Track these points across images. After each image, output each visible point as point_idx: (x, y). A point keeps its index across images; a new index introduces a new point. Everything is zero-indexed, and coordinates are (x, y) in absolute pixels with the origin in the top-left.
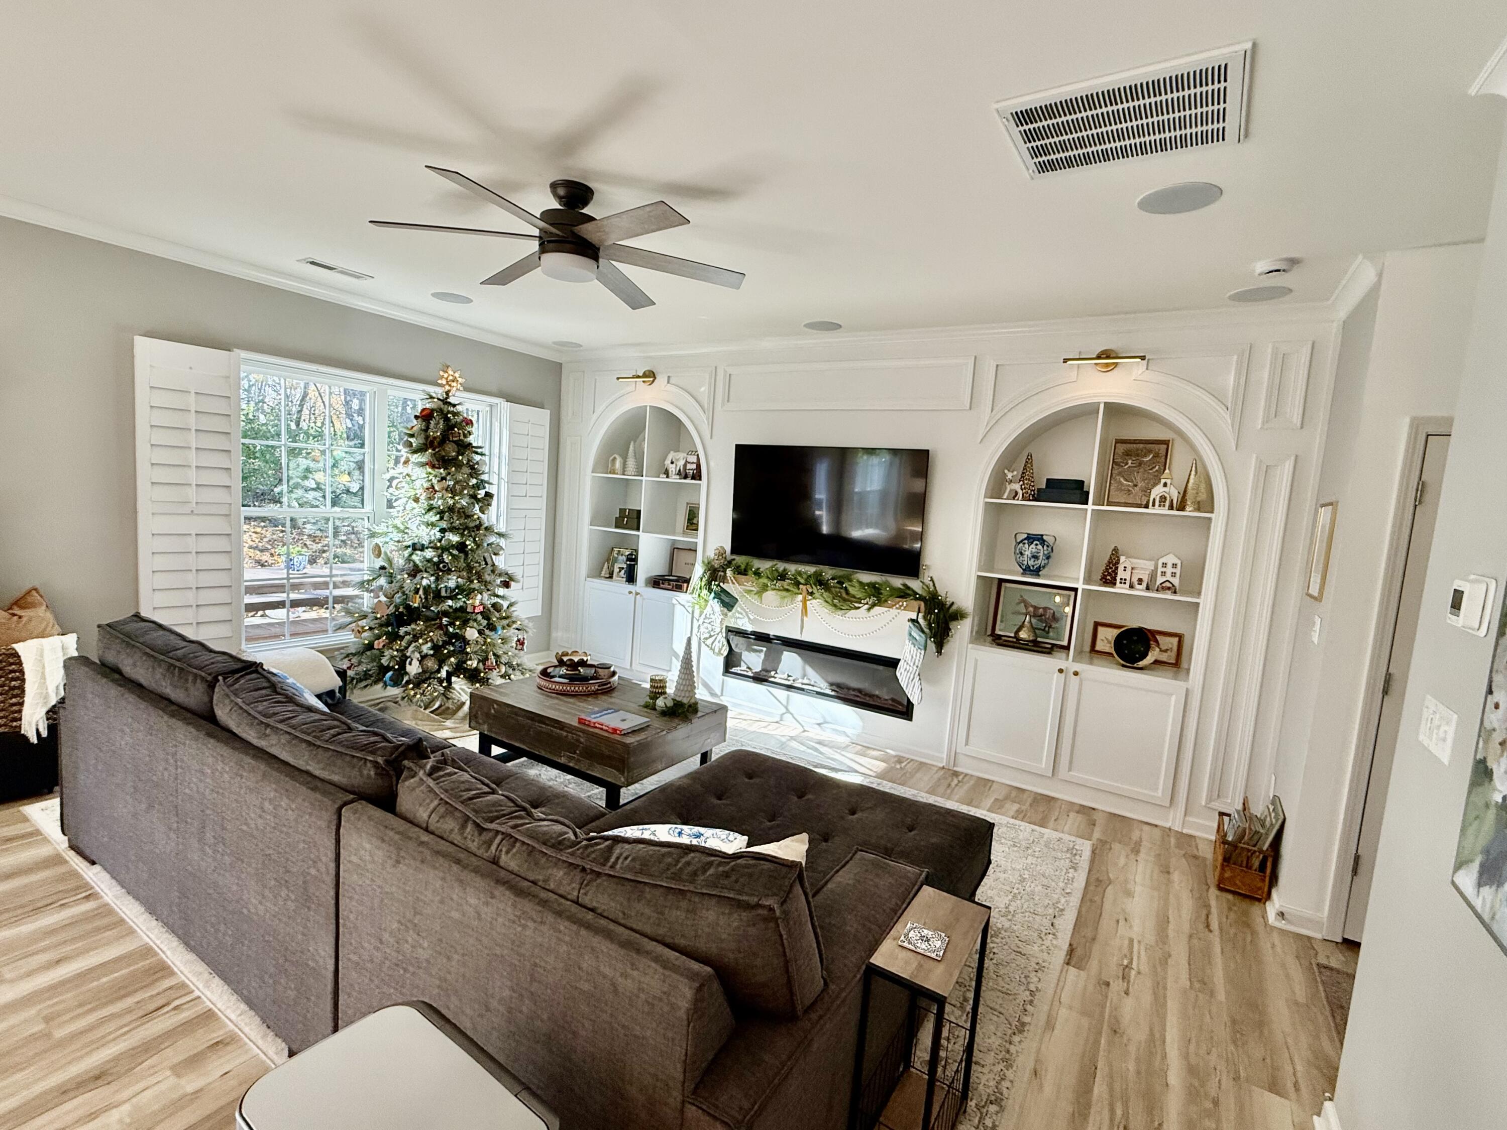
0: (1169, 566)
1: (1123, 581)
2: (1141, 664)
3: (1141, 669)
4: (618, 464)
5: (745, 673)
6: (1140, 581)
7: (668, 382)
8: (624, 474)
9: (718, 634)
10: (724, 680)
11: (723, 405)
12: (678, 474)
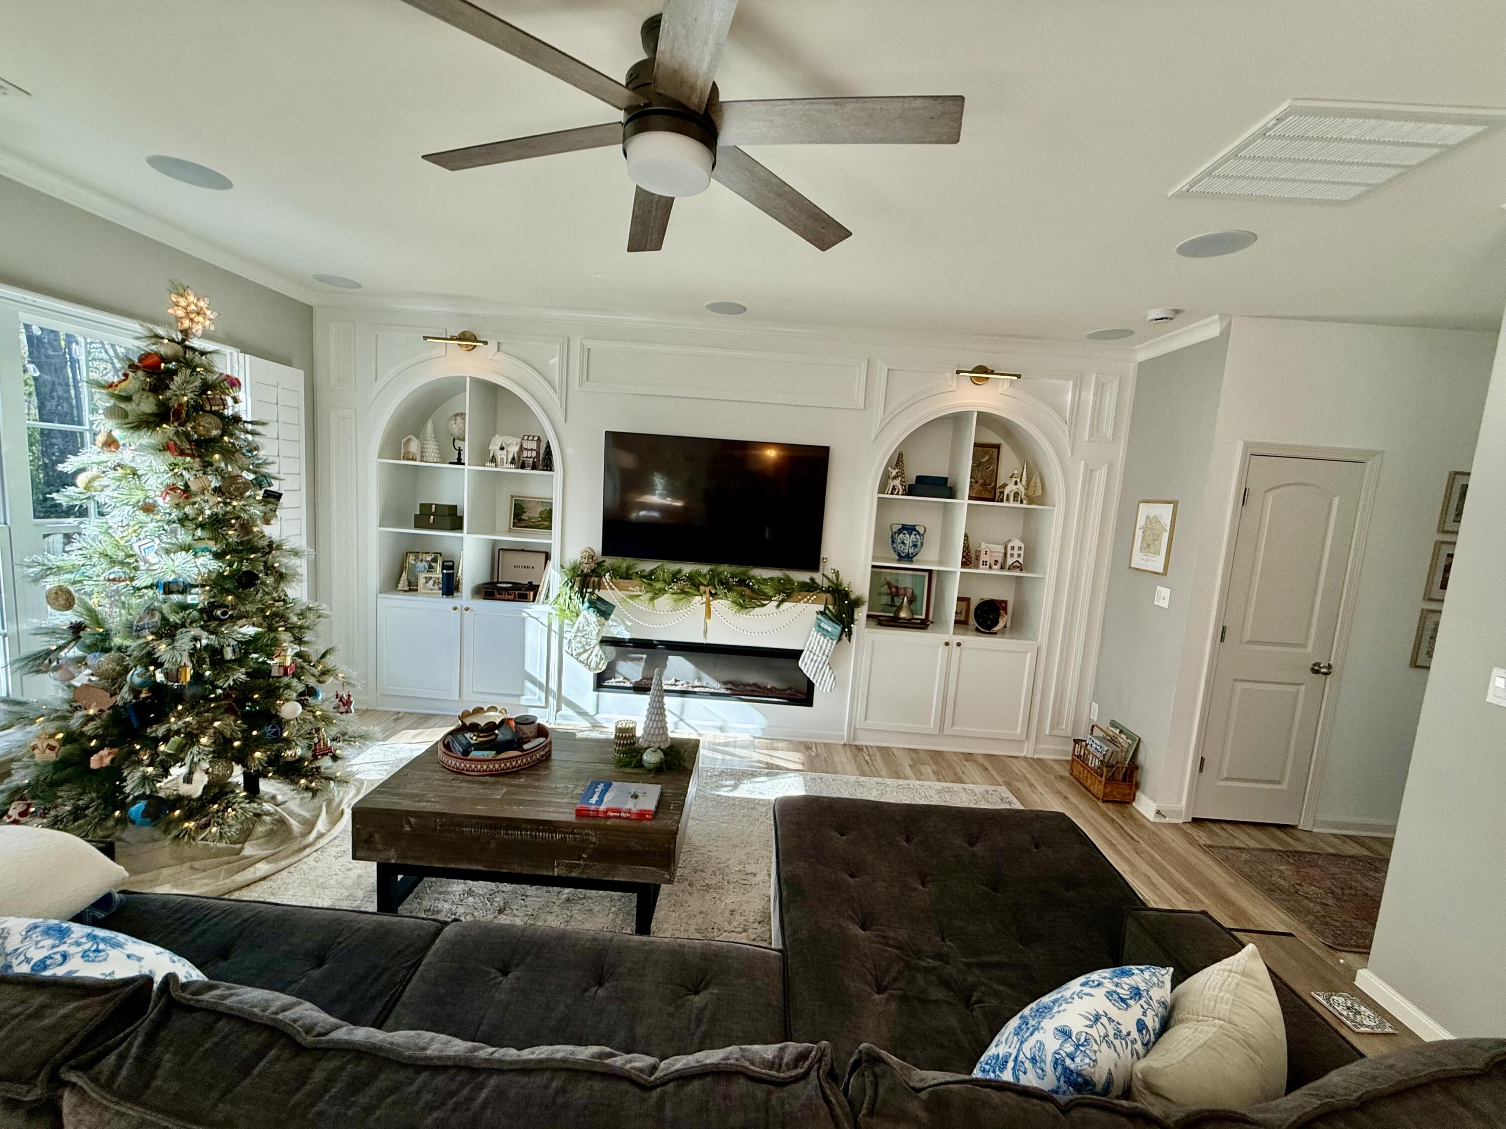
0: (1016, 548)
1: (985, 563)
2: (996, 629)
3: (995, 633)
4: (414, 447)
5: (621, 684)
6: (996, 561)
7: (499, 350)
8: (422, 461)
9: (594, 647)
10: (598, 696)
11: (581, 384)
12: (511, 463)
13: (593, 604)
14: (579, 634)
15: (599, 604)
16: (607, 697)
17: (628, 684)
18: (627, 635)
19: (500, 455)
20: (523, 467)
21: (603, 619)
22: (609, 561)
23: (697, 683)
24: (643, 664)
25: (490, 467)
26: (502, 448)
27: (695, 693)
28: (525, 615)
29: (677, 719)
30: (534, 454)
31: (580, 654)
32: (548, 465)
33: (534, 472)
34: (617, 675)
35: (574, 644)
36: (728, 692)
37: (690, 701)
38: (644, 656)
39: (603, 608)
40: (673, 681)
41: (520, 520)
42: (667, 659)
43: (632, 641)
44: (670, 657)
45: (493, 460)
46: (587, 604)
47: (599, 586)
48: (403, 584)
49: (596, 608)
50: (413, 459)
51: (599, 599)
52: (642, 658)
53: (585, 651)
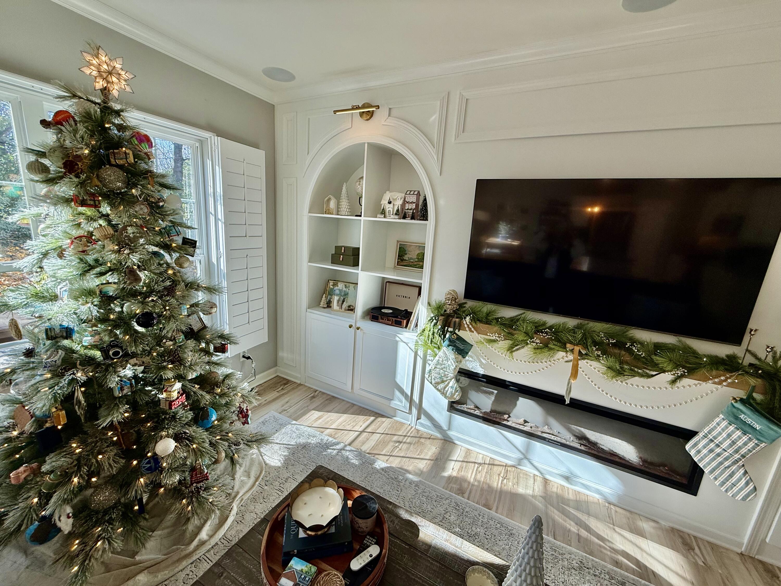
5: (472, 411)
7: (389, 116)
8: (338, 215)
9: (451, 380)
10: (450, 417)
11: (457, 136)
12: (396, 214)
13: (452, 343)
14: (438, 366)
15: (458, 344)
16: (459, 419)
17: (477, 412)
18: (481, 371)
19: (389, 208)
20: (404, 217)
21: (460, 357)
22: (470, 304)
23: (546, 429)
24: (493, 398)
25: (381, 219)
26: (390, 203)
27: (544, 439)
28: (397, 339)
29: (522, 456)
30: (414, 206)
31: (438, 383)
32: (424, 216)
33: (413, 221)
34: (468, 401)
35: (434, 375)
36: (583, 448)
37: (538, 445)
38: (496, 392)
39: (461, 347)
40: (521, 421)
41: (402, 260)
42: (518, 399)
43: (484, 376)
44: (520, 398)
45: (383, 212)
46: (447, 342)
47: (460, 327)
48: (323, 302)
49: (455, 346)
50: (331, 214)
51: (460, 339)
52: (492, 393)
53: (443, 382)
